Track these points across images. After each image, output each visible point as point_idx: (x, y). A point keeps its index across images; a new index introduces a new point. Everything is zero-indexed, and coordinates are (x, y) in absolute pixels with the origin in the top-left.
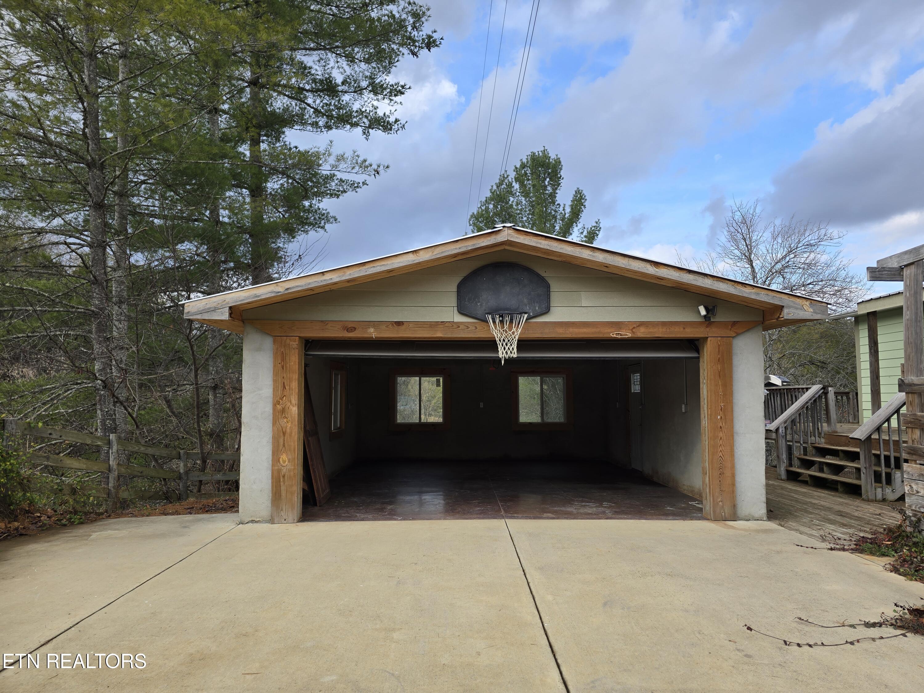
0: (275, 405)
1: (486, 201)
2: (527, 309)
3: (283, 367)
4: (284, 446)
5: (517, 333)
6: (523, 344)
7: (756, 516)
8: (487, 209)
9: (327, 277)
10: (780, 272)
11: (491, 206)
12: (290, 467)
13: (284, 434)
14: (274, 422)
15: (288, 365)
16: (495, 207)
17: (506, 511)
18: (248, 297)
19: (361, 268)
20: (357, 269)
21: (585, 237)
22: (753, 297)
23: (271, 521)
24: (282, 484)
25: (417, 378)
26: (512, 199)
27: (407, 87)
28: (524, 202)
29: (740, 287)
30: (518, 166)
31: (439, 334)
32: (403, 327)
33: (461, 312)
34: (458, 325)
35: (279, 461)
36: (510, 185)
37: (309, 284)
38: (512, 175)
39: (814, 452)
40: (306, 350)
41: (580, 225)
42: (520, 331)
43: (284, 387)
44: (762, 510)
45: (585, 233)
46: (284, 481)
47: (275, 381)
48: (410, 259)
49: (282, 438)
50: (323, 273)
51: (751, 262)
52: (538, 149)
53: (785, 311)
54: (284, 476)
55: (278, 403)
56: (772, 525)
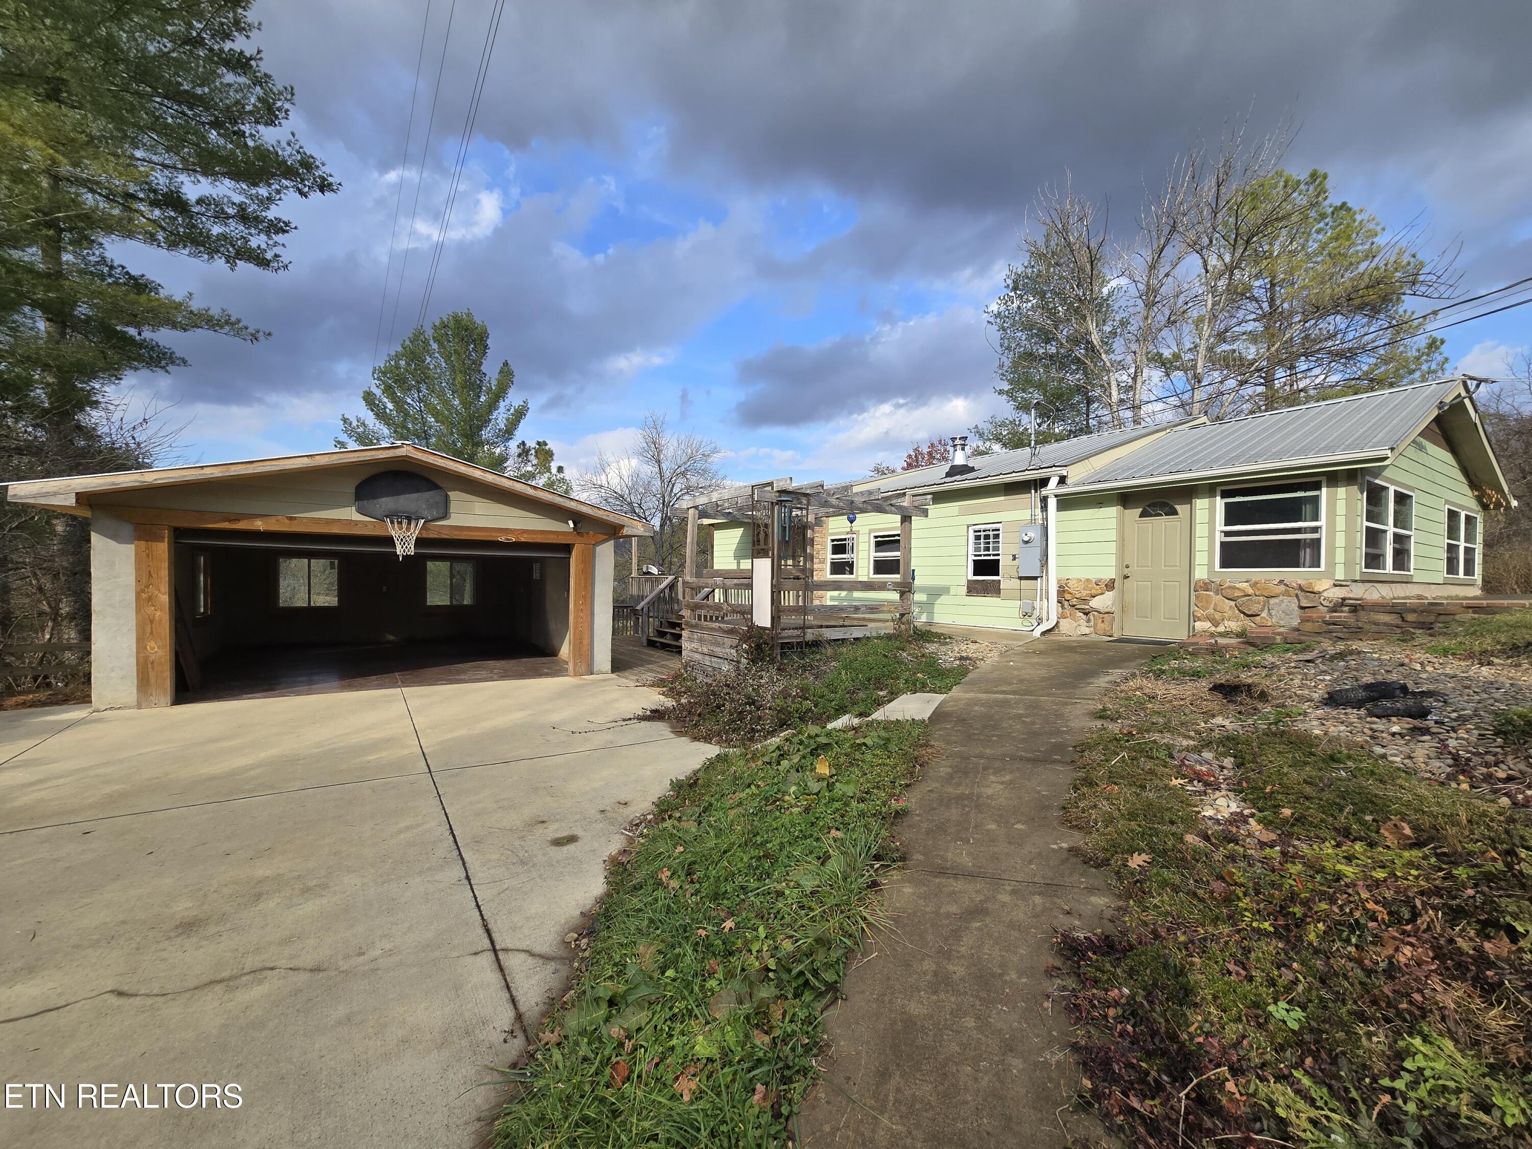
0: (138, 595)
1: (396, 356)
2: (425, 513)
3: (148, 556)
4: (152, 633)
5: (415, 532)
6: (419, 542)
7: (604, 670)
8: (398, 367)
9: (207, 471)
10: (683, 474)
11: (403, 363)
12: (161, 653)
13: (152, 622)
14: (138, 610)
15: (155, 554)
16: (408, 364)
17: (402, 682)
18: (104, 485)
19: (248, 466)
20: (243, 466)
21: (512, 414)
22: (605, 518)
23: (139, 706)
24: (150, 670)
25: (306, 561)
26: (428, 359)
27: (293, 226)
28: (444, 365)
29: (596, 510)
30: (437, 324)
31: (336, 530)
32: (295, 522)
33: (359, 511)
34: (356, 523)
35: (146, 649)
36: (426, 343)
37: (184, 476)
38: (429, 333)
39: (667, 625)
40: (176, 538)
41: (507, 402)
42: (417, 532)
43: (150, 575)
44: (608, 666)
45: (512, 411)
46: (153, 668)
47: (138, 569)
48: (305, 462)
49: (149, 626)
50: (202, 467)
51: (659, 462)
52: (461, 311)
53: (625, 529)
54: (153, 663)
55: (143, 591)
56: (614, 676)
